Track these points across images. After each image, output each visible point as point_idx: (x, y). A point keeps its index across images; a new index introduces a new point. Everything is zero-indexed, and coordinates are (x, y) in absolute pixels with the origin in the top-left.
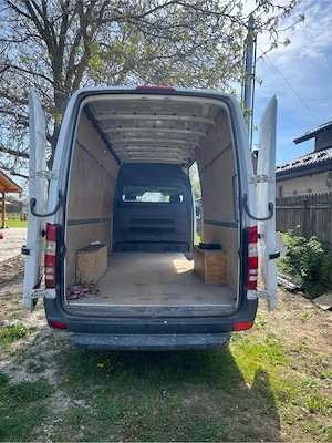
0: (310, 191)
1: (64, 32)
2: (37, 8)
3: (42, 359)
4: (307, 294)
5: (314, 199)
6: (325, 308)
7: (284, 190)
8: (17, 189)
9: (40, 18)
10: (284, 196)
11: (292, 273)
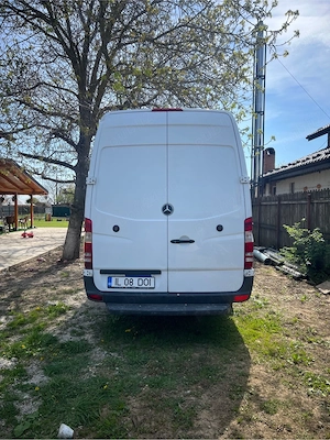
0: (319, 186)
1: (86, 50)
2: (64, 32)
3: (81, 328)
4: (311, 282)
5: (317, 194)
6: (326, 292)
7: (296, 186)
8: (44, 192)
9: (66, 41)
10: (295, 191)
11: (298, 263)
